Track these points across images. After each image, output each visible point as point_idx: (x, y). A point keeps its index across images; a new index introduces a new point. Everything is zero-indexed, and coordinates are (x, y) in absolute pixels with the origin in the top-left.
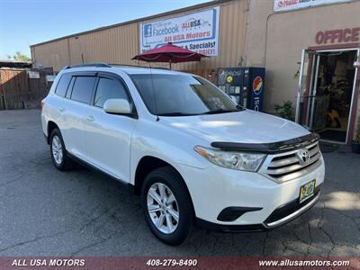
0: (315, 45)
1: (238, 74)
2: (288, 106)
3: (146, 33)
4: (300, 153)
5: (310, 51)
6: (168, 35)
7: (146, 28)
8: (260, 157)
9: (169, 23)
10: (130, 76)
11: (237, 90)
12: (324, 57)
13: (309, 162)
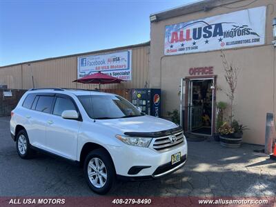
0: (189, 76)
1: (144, 92)
2: (176, 112)
3: (82, 63)
4: (171, 138)
5: (187, 80)
6: (98, 66)
7: (82, 60)
8: (149, 139)
9: (99, 58)
10: (78, 97)
11: (144, 103)
12: (195, 83)
13: (176, 142)
